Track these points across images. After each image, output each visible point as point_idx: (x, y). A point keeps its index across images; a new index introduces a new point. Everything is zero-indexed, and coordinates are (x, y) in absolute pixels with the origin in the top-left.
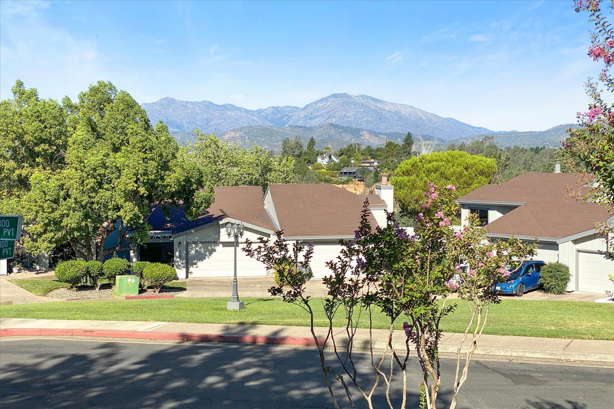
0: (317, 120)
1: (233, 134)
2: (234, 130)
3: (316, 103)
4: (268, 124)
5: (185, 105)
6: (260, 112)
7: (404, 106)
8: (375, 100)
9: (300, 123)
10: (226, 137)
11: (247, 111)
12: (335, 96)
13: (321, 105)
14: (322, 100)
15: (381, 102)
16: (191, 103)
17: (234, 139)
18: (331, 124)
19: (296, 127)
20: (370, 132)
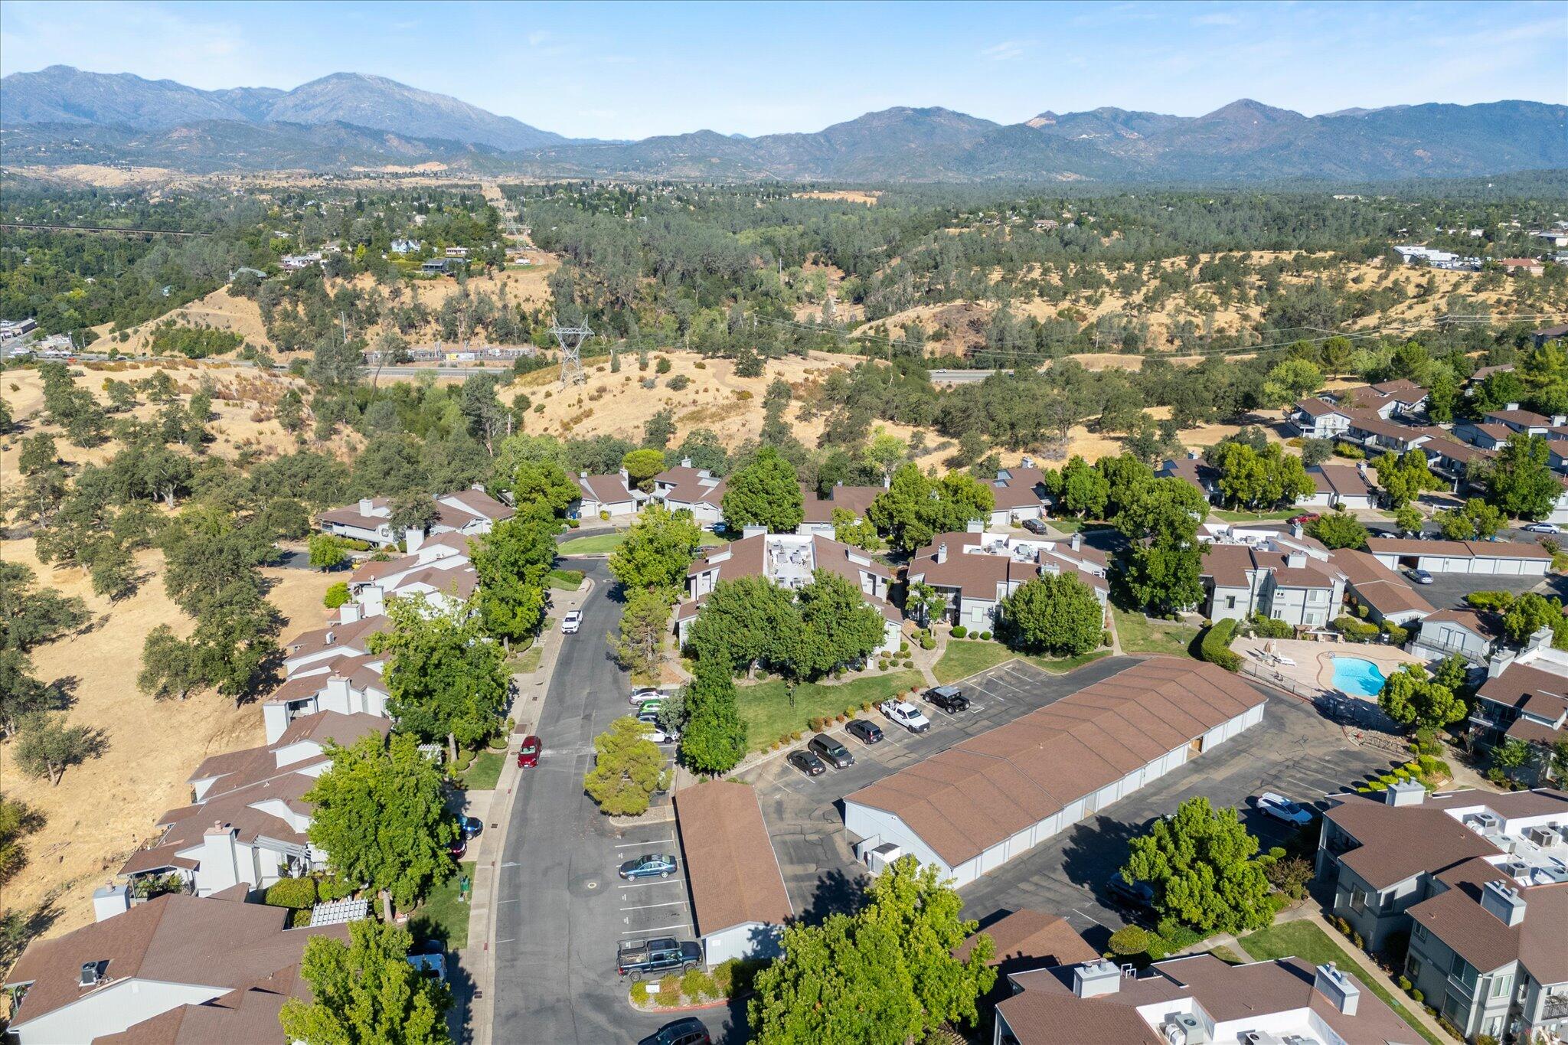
0: (315, 111)
1: (184, 132)
2: (186, 125)
3: (310, 85)
4: (237, 116)
5: (92, 78)
6: (221, 94)
7: (444, 97)
8: (399, 85)
9: (290, 117)
10: (175, 136)
11: (200, 93)
12: (338, 76)
13: (318, 88)
14: (319, 81)
15: (409, 89)
16: (105, 76)
17: (188, 140)
18: (339, 122)
19: (285, 123)
20: (399, 136)
